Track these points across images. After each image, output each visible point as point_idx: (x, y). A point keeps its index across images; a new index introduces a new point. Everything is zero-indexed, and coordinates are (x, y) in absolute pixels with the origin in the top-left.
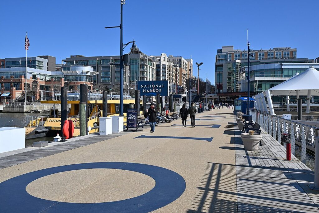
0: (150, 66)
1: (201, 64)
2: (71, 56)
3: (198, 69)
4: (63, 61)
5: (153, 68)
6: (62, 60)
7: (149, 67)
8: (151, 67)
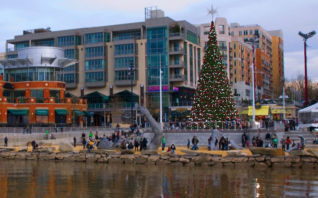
0: (192, 43)
1: (313, 33)
2: (25, 33)
3: (305, 45)
4: (9, 42)
5: (199, 49)
6: (7, 41)
7: (191, 45)
8: (194, 45)
